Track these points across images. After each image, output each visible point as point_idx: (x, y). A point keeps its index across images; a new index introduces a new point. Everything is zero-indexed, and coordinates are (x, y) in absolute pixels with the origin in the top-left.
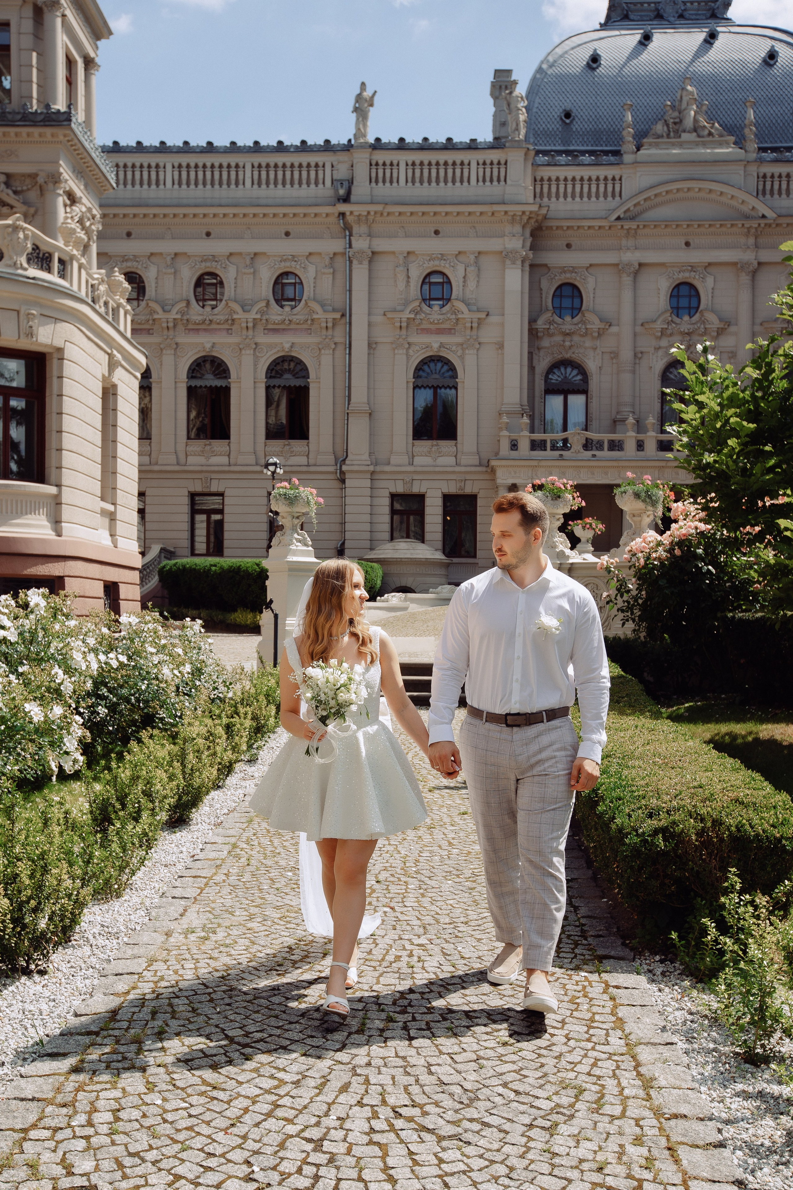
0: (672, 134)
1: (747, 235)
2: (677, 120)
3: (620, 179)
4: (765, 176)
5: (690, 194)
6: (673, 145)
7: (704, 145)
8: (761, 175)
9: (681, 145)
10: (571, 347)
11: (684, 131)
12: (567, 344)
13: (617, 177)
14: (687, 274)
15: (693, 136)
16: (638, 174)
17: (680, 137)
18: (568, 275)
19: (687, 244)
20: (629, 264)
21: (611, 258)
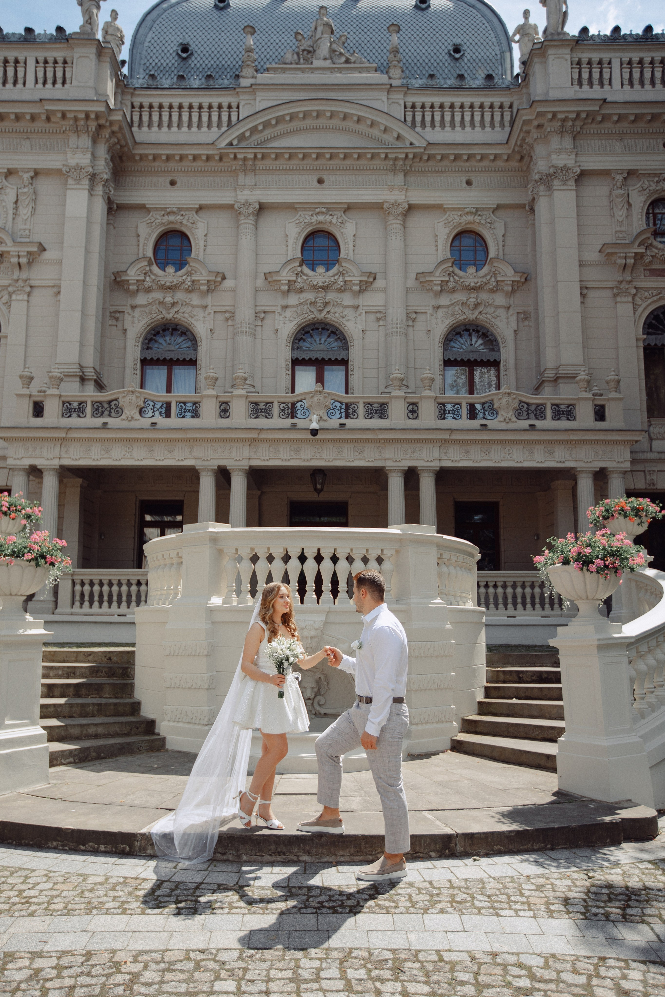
0: (302, 60)
1: (394, 170)
2: (311, 49)
3: (238, 107)
4: (413, 106)
5: (322, 122)
6: (303, 70)
7: (340, 70)
8: (409, 105)
9: (313, 70)
10: (174, 304)
11: (319, 59)
12: (168, 299)
13: (234, 105)
14: (321, 218)
15: (328, 63)
16: (258, 99)
17: (312, 63)
18: (172, 218)
19: (320, 181)
20: (247, 204)
21: (225, 198)
